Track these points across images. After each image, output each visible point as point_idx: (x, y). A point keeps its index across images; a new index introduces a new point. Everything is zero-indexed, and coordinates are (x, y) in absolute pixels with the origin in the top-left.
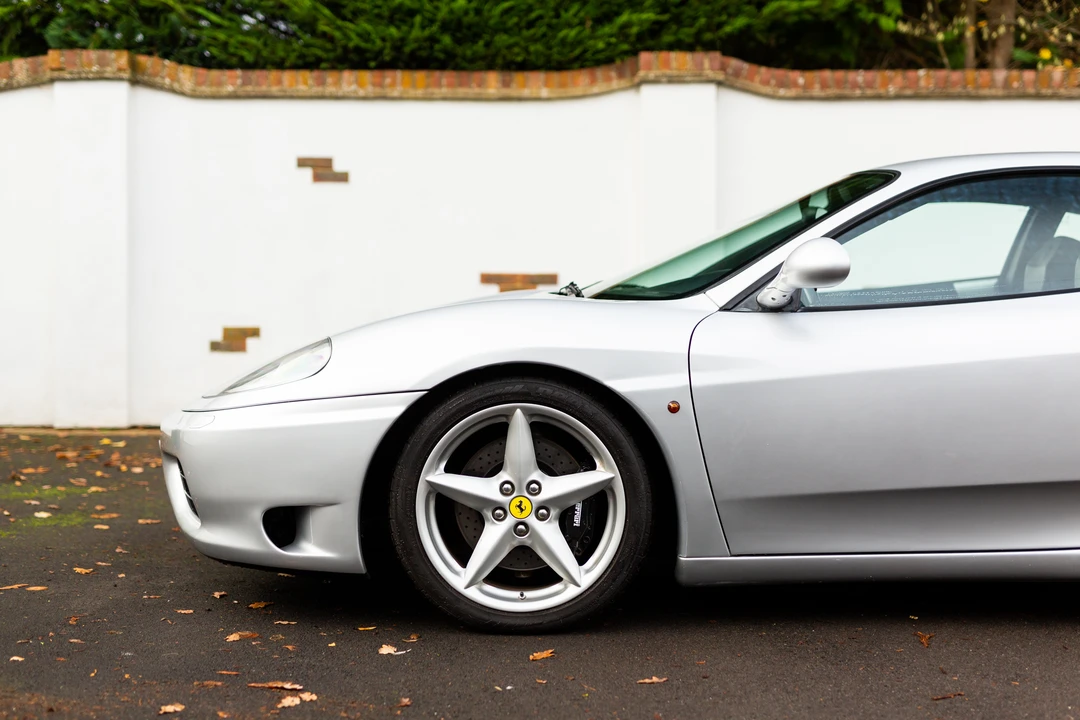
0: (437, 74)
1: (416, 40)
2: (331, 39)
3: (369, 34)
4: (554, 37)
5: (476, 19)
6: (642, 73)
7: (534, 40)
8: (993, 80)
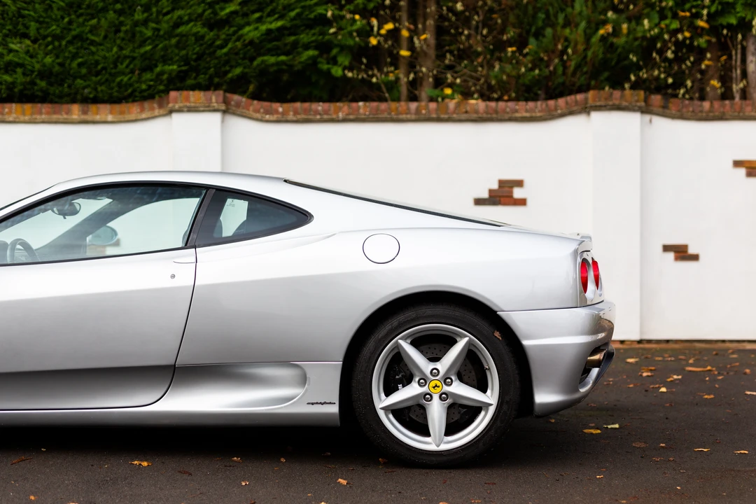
0: (39, 105)
1: (22, 84)
4: (114, 81)
5: (61, 70)
6: (171, 105)
7: (100, 83)
8: (408, 109)
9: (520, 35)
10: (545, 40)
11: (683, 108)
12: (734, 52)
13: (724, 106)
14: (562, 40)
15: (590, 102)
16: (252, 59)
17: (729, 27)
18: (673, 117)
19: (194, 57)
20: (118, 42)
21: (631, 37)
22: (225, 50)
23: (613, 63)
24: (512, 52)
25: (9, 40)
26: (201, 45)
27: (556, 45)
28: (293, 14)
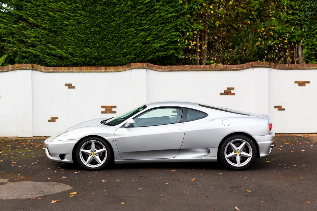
0: (92, 67)
1: (88, 61)
2: (71, 61)
3: (79, 60)
4: (115, 60)
5: (99, 57)
6: (132, 67)
7: (111, 61)
8: (201, 67)
9: (233, 45)
10: (240, 46)
11: (280, 66)
12: (295, 49)
13: (292, 66)
14: (245, 46)
15: (254, 65)
16: (155, 53)
17: (294, 42)
18: (277, 69)
19: (139, 53)
20: (116, 48)
21: (265, 45)
22: (148, 51)
23: (260, 53)
24: (231, 50)
25: (83, 48)
26: (140, 49)
27: (243, 48)
28: (168, 40)
